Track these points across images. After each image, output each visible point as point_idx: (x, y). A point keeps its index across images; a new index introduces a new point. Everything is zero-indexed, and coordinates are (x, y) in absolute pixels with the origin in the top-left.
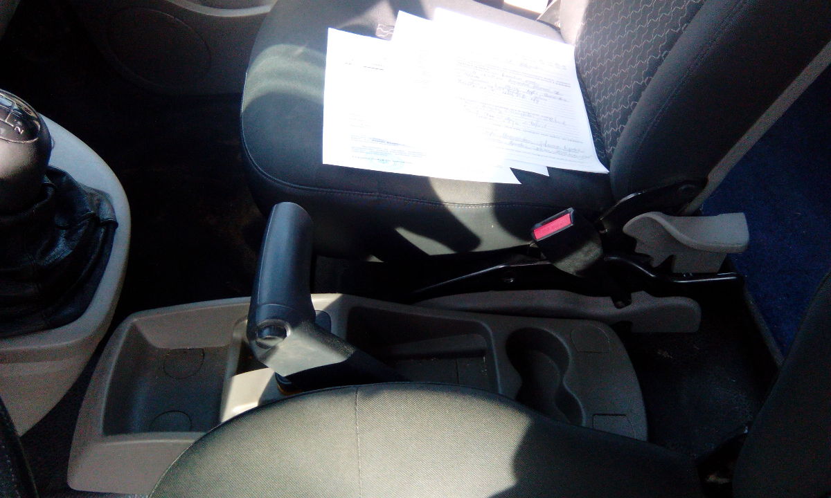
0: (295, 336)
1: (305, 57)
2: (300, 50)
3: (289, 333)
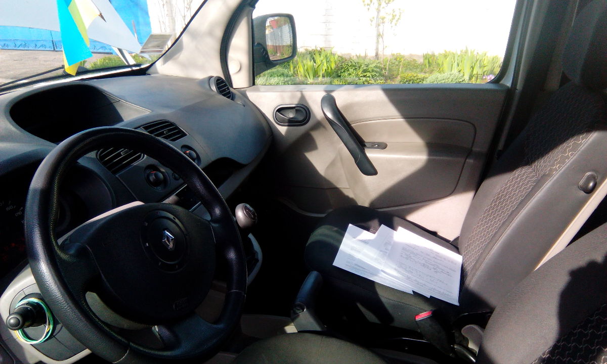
0: (307, 312)
1: (337, 232)
2: (336, 229)
3: (305, 310)
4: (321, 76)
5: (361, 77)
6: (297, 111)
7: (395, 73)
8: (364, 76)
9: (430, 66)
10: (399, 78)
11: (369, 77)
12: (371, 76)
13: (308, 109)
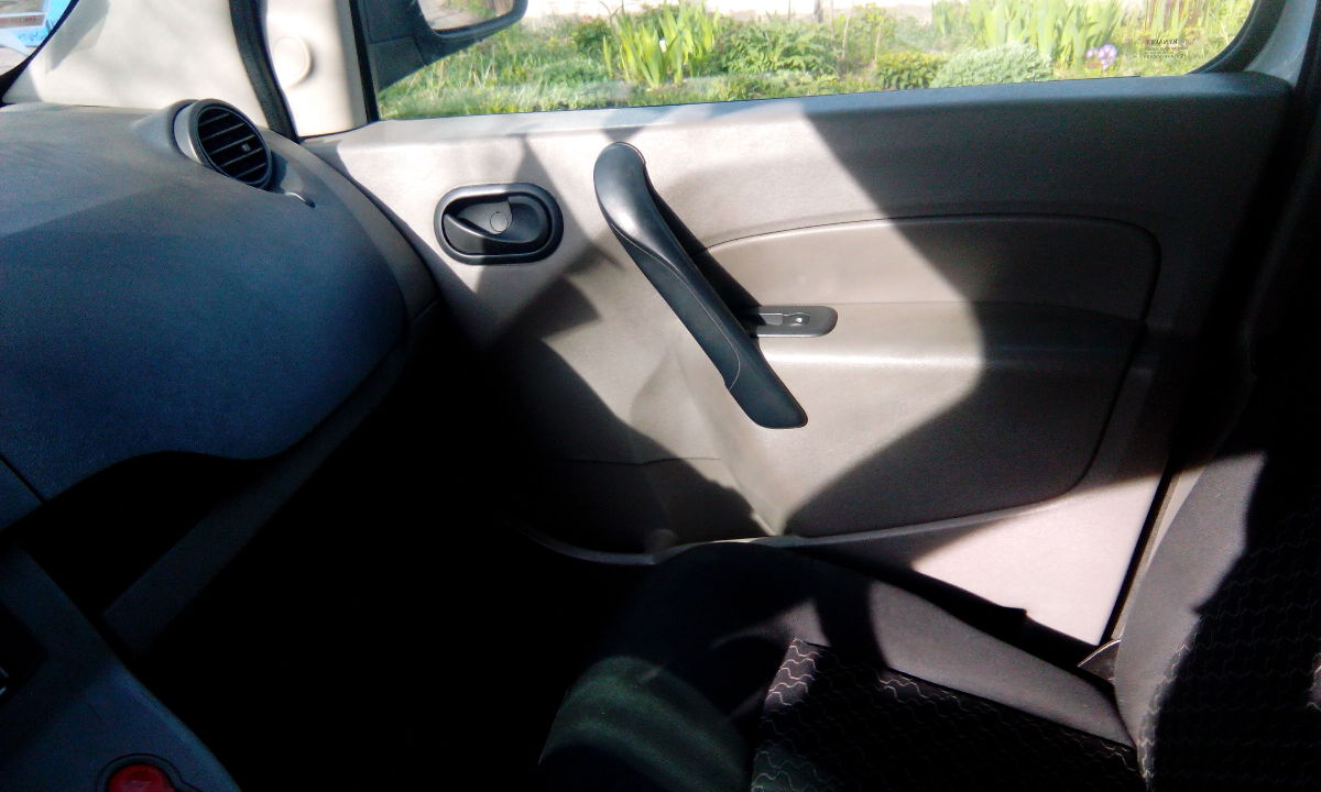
4: (680, 72)
5: (780, 67)
6: (514, 208)
7: (865, 53)
8: (787, 66)
9: (949, 32)
10: (874, 67)
11: (799, 67)
12: (803, 65)
13: (553, 200)
